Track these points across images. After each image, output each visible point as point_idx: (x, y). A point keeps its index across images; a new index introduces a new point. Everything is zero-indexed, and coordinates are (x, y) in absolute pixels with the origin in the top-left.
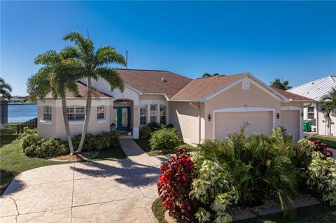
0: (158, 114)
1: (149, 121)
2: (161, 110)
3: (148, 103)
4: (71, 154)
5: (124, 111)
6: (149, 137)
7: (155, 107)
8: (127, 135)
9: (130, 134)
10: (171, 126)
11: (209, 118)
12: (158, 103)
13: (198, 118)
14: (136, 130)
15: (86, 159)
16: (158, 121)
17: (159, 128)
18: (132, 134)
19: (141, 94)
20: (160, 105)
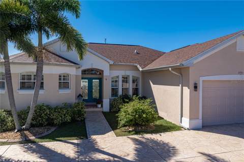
0: (130, 86)
1: (120, 92)
2: (134, 82)
3: (120, 73)
4: (16, 131)
5: (96, 82)
6: (119, 111)
7: (126, 78)
8: (97, 107)
9: (99, 106)
10: (144, 98)
11: (196, 87)
12: (131, 74)
13: (180, 87)
14: (106, 102)
15: (32, 138)
16: (131, 93)
17: (131, 100)
18: (102, 106)
19: (112, 63)
20: (133, 76)
